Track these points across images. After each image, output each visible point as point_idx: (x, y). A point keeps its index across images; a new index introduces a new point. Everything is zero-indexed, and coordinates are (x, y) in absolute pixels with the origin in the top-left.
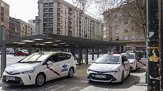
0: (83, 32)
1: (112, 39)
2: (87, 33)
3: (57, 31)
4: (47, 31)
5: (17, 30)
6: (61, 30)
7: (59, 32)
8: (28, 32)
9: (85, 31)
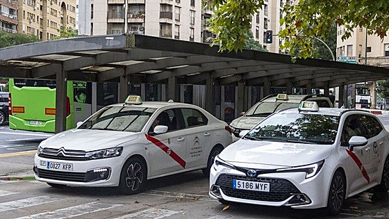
0: (258, 22)
1: (369, 49)
2: (274, 26)
3: (161, 17)
4: (122, 17)
5: (11, 11)
6: (175, 11)
7: (168, 21)
8: (49, 17)
9: (269, 18)
